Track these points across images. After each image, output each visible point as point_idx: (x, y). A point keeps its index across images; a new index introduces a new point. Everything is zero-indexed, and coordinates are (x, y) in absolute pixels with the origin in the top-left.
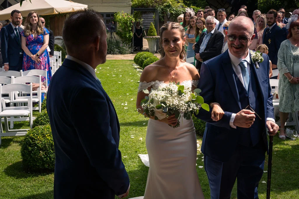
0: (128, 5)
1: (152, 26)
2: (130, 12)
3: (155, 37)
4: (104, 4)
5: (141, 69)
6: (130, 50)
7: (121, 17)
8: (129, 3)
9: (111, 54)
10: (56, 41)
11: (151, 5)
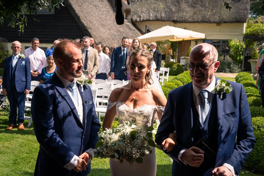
0: (241, 34)
2: (242, 39)
4: (221, 33)
6: (239, 70)
7: (234, 43)
8: (242, 33)
9: (223, 72)
10: (181, 60)
11: (261, 34)
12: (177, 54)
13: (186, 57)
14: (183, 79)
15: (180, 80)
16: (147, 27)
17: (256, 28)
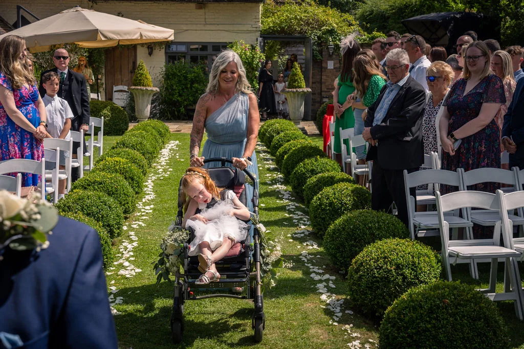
0: (255, 29)
1: (296, 69)
3: (301, 90)
4: (208, 26)
5: (268, 152)
7: (239, 51)
8: (256, 26)
10: (116, 96)
11: (298, 29)
12: (103, 81)
13: (133, 87)
14: (141, 143)
15: (133, 147)
16: (21, 10)
17: (287, 16)
